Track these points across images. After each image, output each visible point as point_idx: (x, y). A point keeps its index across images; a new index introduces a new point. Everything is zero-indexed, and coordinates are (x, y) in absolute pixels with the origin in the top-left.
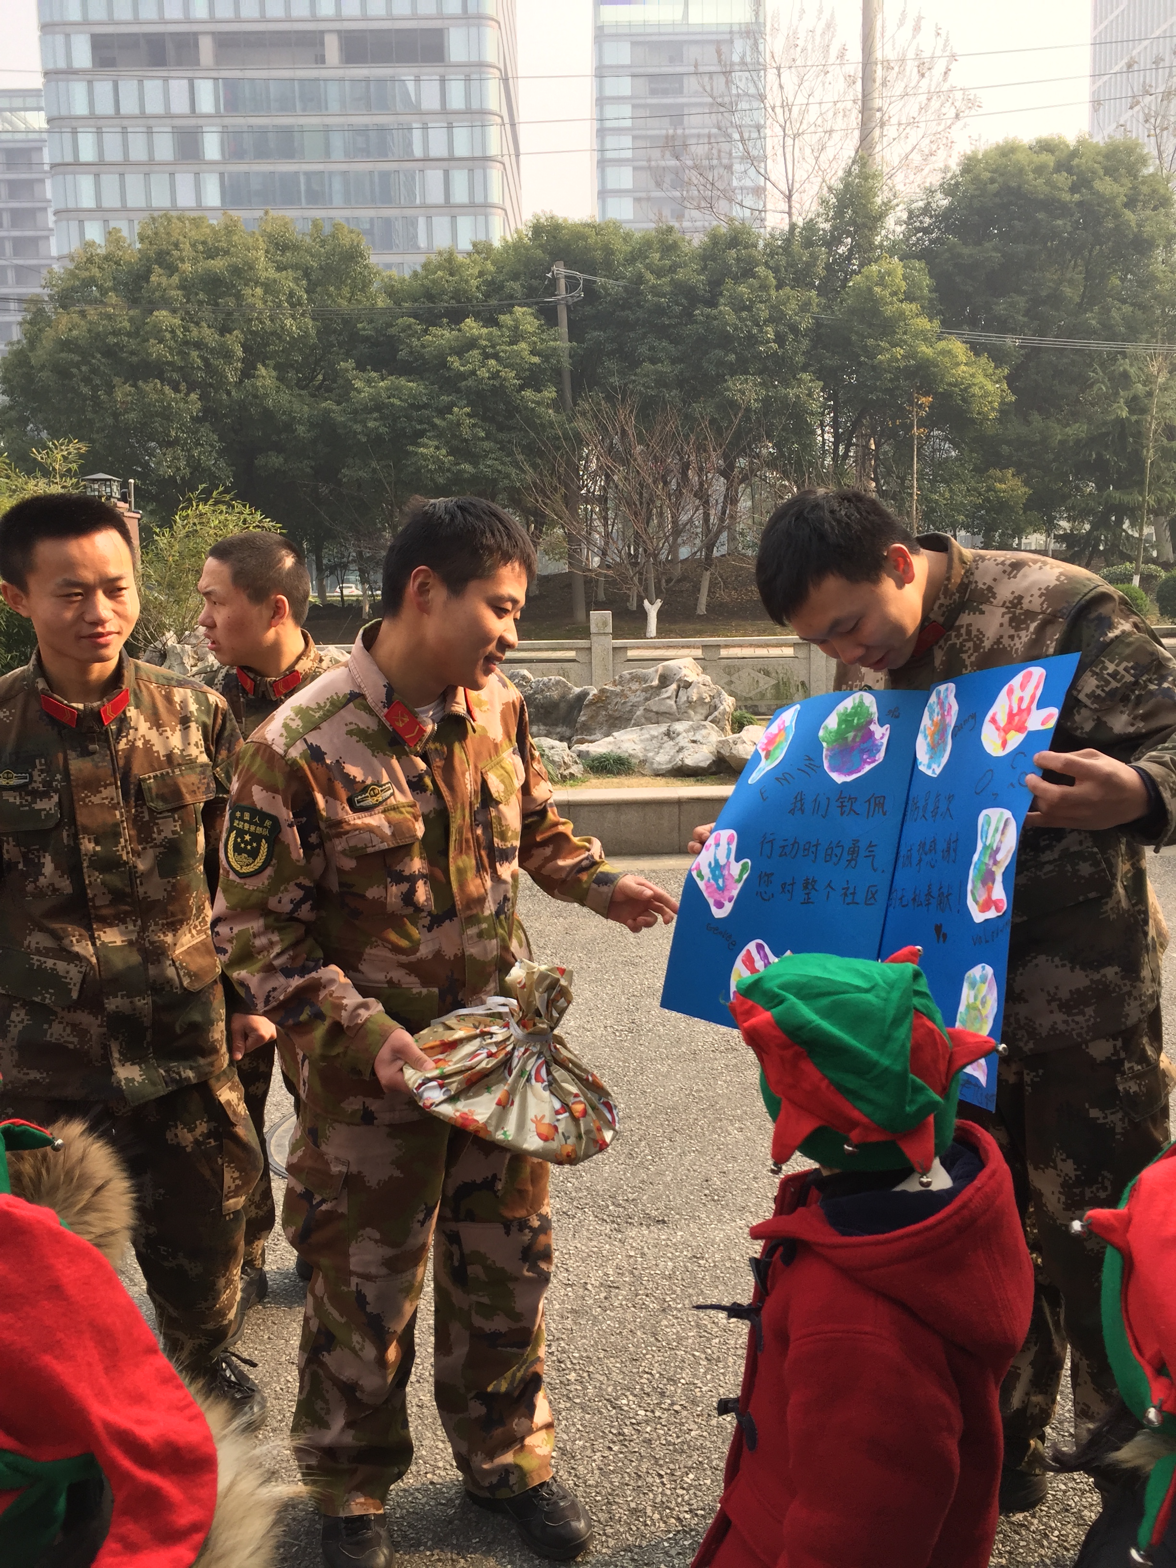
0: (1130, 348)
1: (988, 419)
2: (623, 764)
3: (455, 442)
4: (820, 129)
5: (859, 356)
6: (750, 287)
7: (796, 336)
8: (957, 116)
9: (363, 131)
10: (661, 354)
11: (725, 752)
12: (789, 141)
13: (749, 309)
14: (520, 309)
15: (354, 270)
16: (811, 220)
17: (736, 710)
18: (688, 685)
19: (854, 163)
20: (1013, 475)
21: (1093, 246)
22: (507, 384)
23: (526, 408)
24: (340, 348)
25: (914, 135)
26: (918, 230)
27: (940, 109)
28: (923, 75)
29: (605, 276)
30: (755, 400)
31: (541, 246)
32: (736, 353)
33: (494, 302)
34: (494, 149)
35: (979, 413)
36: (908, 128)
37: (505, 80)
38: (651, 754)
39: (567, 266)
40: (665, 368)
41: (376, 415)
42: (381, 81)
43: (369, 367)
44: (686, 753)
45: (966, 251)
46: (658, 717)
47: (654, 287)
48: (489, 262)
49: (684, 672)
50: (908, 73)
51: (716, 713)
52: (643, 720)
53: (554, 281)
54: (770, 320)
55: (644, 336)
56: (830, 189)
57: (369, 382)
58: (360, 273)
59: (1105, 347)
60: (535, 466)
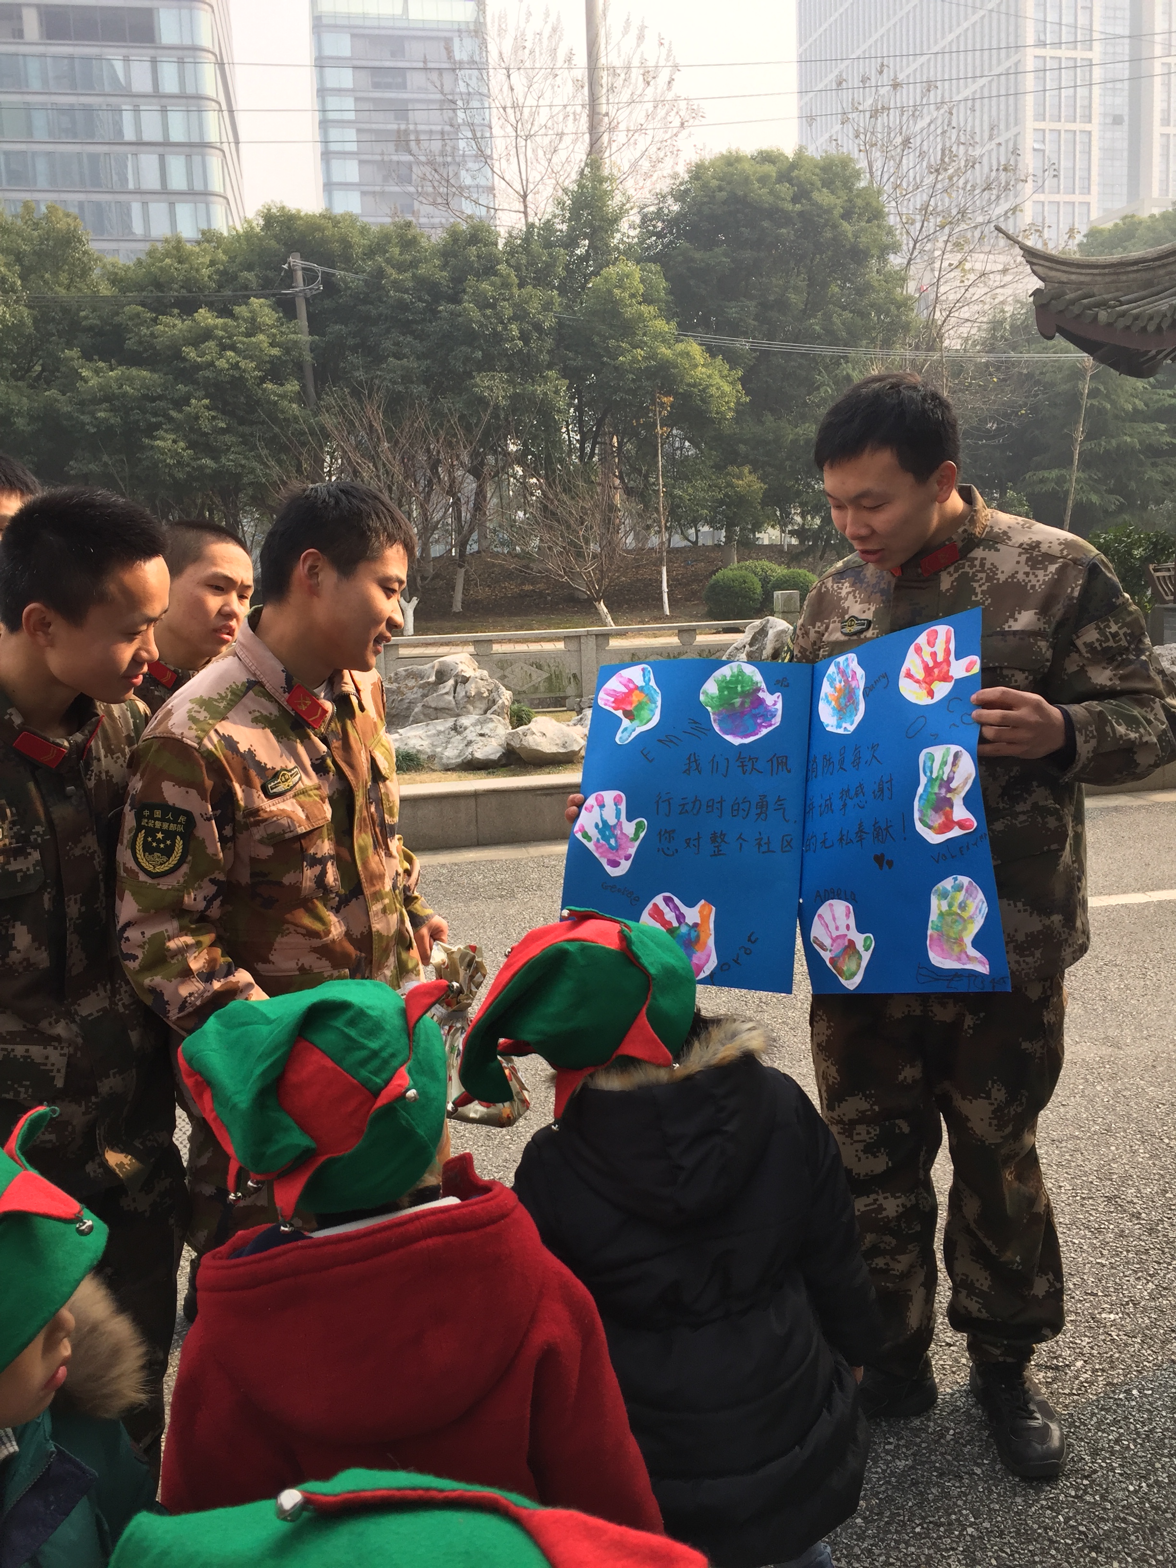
0: (852, 353)
1: (726, 419)
2: (412, 760)
3: (194, 437)
4: (551, 132)
5: (601, 356)
6: (492, 284)
7: (540, 334)
8: (682, 124)
9: (70, 110)
10: (406, 350)
11: (515, 744)
12: (522, 142)
13: (493, 306)
14: (256, 300)
15: (73, 257)
16: (549, 221)
17: (513, 703)
18: (465, 680)
19: (586, 165)
20: (750, 473)
21: (814, 254)
22: (247, 376)
23: (269, 402)
24: (60, 337)
25: (643, 141)
26: (654, 234)
27: (665, 118)
28: (648, 83)
29: (343, 269)
30: (503, 397)
31: (275, 237)
32: (483, 350)
33: (227, 293)
34: (212, 135)
35: (717, 413)
36: (637, 135)
37: (221, 65)
38: (439, 750)
39: (304, 258)
40: (412, 363)
41: (105, 405)
42: (87, 59)
43: (96, 357)
44: (475, 746)
45: (698, 255)
46: (439, 712)
47: (395, 282)
48: (220, 251)
49: (461, 667)
50: (633, 81)
51: (495, 707)
52: (422, 717)
53: (291, 272)
54: (514, 318)
55: (388, 331)
56: (565, 191)
57: (97, 372)
58: (79, 259)
59: (828, 351)
60: (279, 462)
